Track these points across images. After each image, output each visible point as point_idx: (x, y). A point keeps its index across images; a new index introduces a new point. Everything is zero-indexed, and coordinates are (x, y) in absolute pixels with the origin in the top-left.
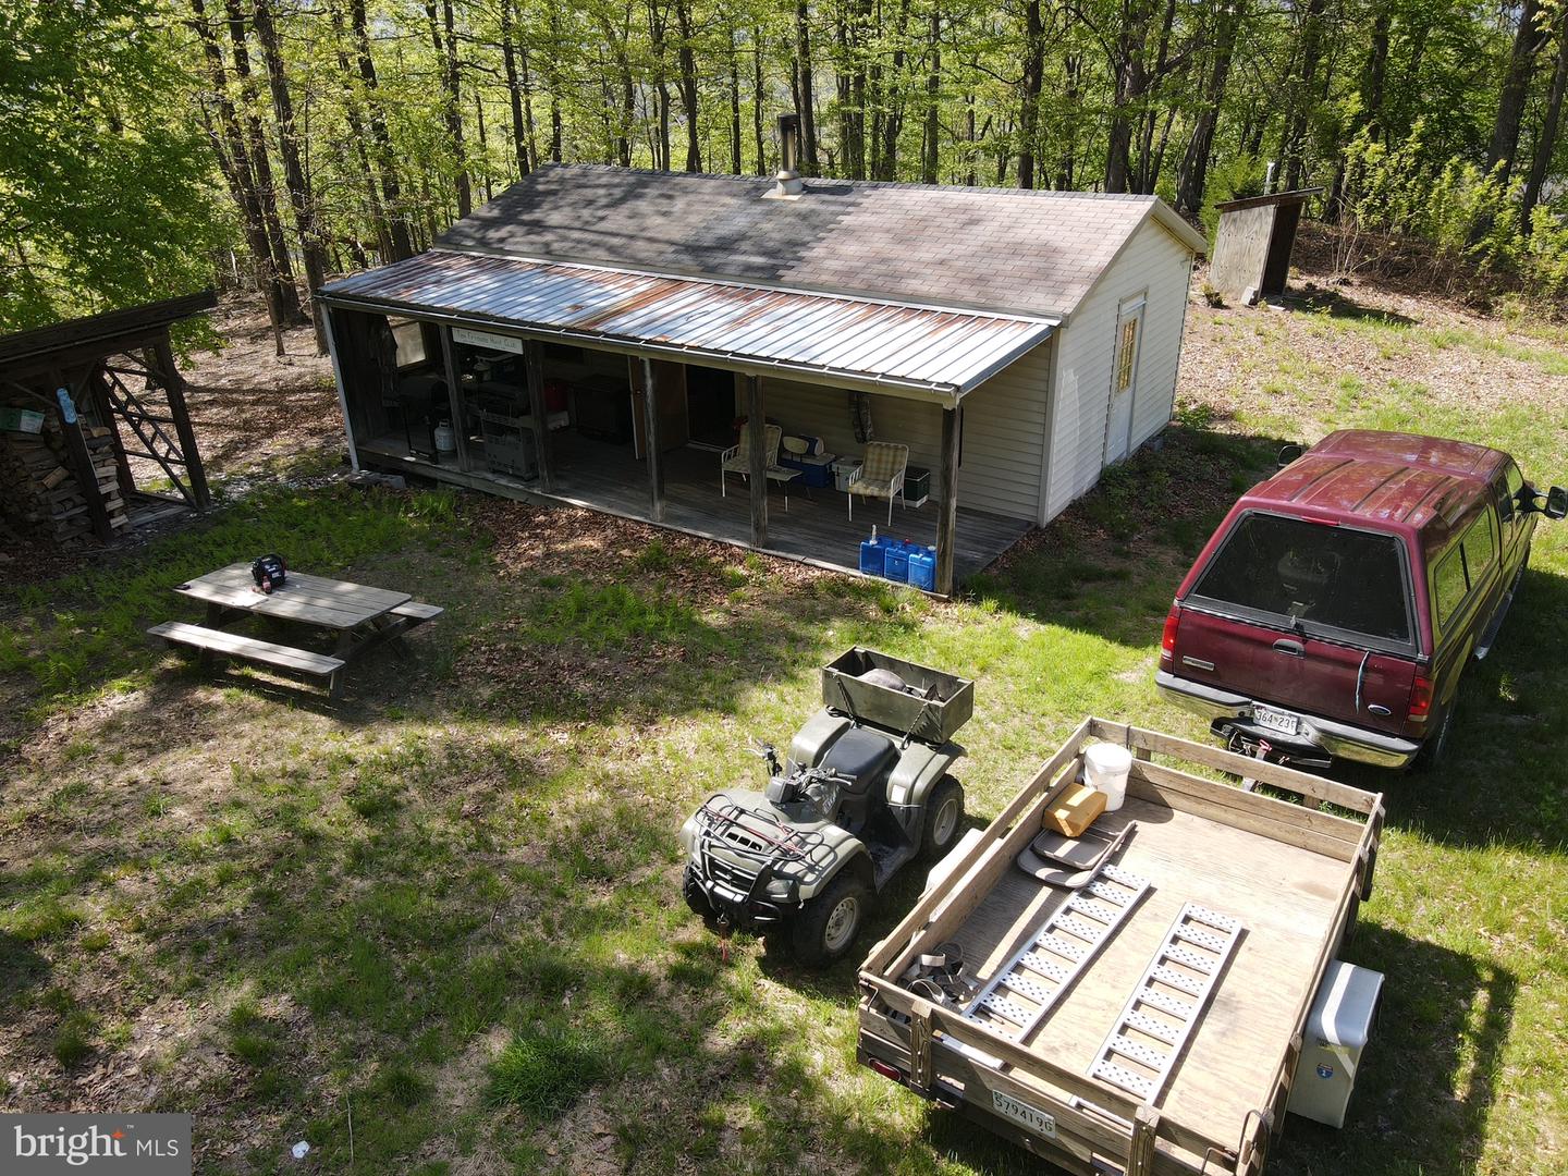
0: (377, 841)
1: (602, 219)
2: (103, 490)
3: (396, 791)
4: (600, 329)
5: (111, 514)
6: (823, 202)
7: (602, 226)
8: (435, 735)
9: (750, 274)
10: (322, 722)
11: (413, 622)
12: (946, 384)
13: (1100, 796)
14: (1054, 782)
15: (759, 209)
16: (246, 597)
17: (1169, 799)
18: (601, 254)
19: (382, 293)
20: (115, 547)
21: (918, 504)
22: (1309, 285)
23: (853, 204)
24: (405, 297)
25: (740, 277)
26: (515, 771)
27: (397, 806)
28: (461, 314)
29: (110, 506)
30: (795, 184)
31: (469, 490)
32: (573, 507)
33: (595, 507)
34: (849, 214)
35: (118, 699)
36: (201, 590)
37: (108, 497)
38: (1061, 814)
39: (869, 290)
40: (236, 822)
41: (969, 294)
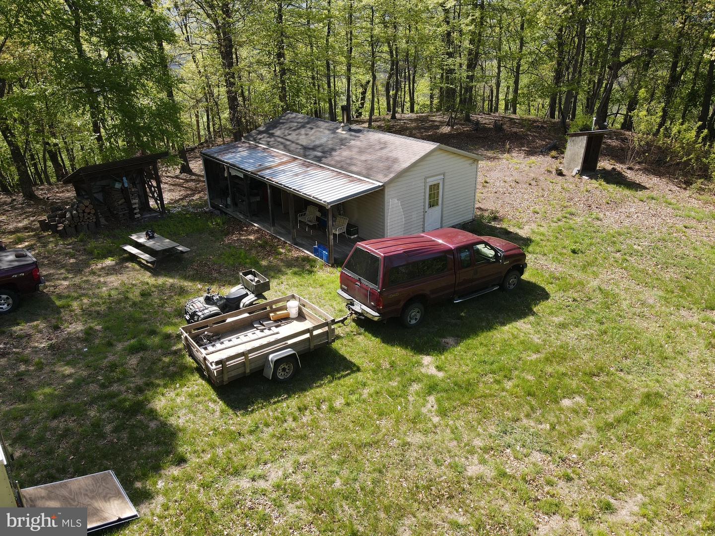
0: (140, 301)
1: (290, 134)
2: (134, 207)
3: (153, 292)
4: (259, 173)
5: (136, 214)
6: (351, 135)
7: (289, 137)
8: (170, 281)
9: (315, 159)
10: (149, 274)
11: (182, 252)
12: (325, 202)
13: (289, 314)
14: (274, 307)
15: (332, 136)
16: (142, 240)
17: (307, 317)
18: (281, 147)
19: (215, 155)
20: (135, 223)
21: (352, 237)
22: (613, 168)
23: (356, 136)
24: (219, 157)
25: (312, 159)
26: (182, 292)
27: (150, 295)
28: (230, 164)
29: (135, 211)
30: (347, 128)
31: (233, 217)
32: (255, 226)
33: (259, 227)
34: (354, 140)
35: (109, 262)
36: (134, 237)
37: (135, 209)
38: (271, 315)
39: (342, 168)
40: (113, 293)
41: (364, 172)
